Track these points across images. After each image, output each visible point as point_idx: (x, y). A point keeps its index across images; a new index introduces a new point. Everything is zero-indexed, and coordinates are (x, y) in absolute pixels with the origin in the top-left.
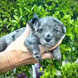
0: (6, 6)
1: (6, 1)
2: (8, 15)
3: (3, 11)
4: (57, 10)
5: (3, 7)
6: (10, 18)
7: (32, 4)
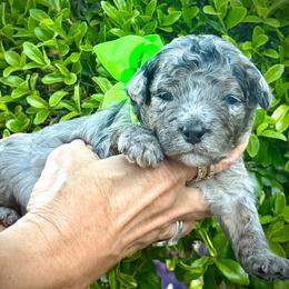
0: (58, 38)
4: (270, 59)
5: (45, 43)
6: (77, 88)
7: (170, 30)
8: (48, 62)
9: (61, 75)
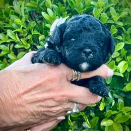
0: (23, 28)
1: (23, 20)
2: (27, 46)
3: (17, 36)
5: (17, 30)
8: (18, 38)
9: (23, 45)
